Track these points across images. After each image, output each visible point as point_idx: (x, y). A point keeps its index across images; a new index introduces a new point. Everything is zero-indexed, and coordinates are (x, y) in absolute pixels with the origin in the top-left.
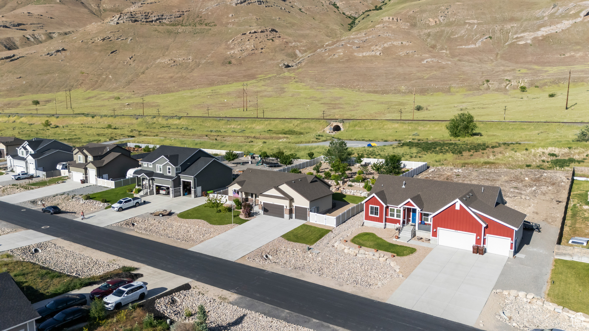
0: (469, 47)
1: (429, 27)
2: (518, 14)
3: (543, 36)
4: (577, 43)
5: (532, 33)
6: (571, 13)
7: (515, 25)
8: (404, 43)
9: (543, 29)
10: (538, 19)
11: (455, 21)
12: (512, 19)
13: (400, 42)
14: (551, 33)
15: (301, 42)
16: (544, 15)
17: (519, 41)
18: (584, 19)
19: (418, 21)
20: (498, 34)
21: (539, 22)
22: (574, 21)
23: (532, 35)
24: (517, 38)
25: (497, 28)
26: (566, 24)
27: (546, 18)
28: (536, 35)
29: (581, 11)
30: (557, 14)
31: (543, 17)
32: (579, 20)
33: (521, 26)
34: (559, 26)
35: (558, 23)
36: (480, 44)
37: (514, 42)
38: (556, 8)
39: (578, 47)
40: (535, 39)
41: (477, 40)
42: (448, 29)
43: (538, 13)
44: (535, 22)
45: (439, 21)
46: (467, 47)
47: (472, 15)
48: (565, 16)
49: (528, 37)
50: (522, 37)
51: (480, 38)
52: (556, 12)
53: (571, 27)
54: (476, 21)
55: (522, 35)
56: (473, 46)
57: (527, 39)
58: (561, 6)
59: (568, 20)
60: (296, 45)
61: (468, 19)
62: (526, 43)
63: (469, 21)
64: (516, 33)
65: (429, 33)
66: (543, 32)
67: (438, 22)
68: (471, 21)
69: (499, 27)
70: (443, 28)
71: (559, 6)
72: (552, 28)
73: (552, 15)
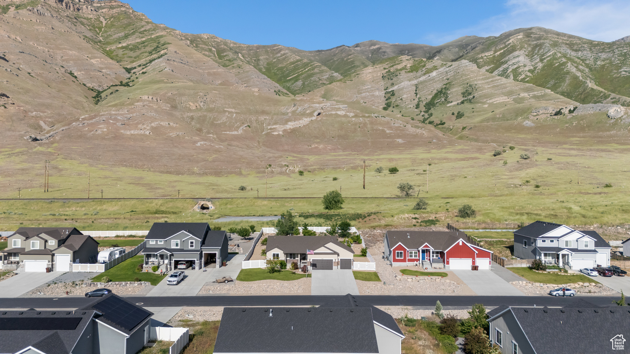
0: (233, 133)
1: (190, 110)
2: (267, 108)
3: (290, 129)
4: (316, 137)
5: (282, 126)
6: (307, 112)
7: (267, 118)
8: (171, 124)
9: (289, 123)
10: (283, 114)
11: (215, 108)
12: (264, 112)
13: (167, 123)
14: (296, 127)
15: (45, 112)
16: (288, 111)
17: (273, 132)
18: (317, 118)
19: (179, 104)
20: (254, 124)
21: (286, 117)
22: (311, 119)
23: (282, 128)
24: (271, 129)
25: (253, 118)
26: (305, 121)
27: (290, 115)
28: (285, 128)
29: (314, 112)
30: (297, 112)
31: (288, 113)
32: (314, 118)
33: (272, 118)
34: (301, 121)
35: (300, 120)
36: (242, 131)
37: (269, 132)
38: (296, 107)
39: (318, 140)
40: (285, 131)
41: (238, 128)
42: (209, 115)
43: (283, 109)
44: (283, 117)
45: (200, 105)
46: (231, 133)
47: (229, 104)
48: (304, 114)
49: (279, 129)
50: (274, 128)
51: (241, 126)
52: (296, 110)
53: (309, 124)
54: (233, 110)
55: (274, 126)
56: (236, 133)
57: (279, 131)
58: (300, 106)
59: (306, 118)
60: (39, 115)
61: (226, 107)
62: (279, 134)
63: (227, 109)
64: (269, 124)
65: (192, 116)
66: (290, 125)
67: (198, 107)
68: (230, 110)
69: (254, 118)
70: (205, 113)
71: (299, 106)
72: (296, 123)
73: (294, 112)
